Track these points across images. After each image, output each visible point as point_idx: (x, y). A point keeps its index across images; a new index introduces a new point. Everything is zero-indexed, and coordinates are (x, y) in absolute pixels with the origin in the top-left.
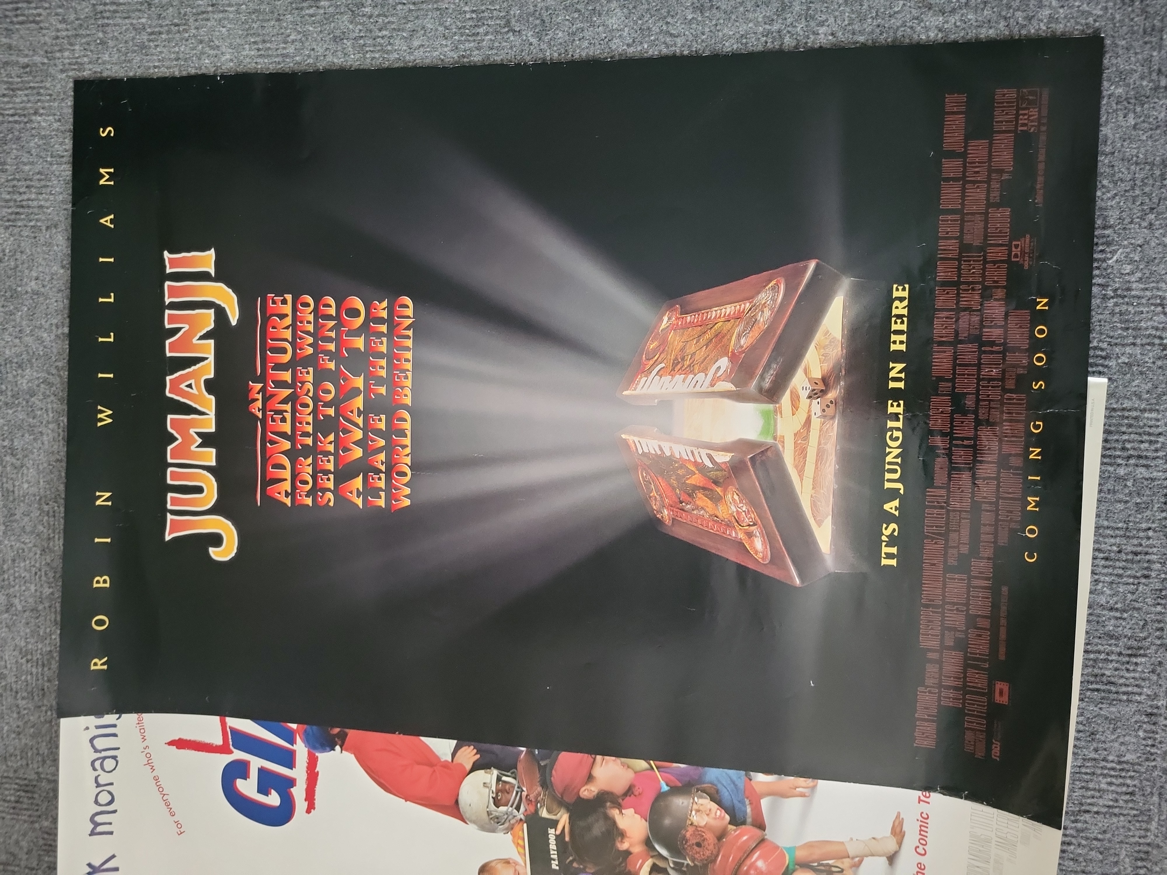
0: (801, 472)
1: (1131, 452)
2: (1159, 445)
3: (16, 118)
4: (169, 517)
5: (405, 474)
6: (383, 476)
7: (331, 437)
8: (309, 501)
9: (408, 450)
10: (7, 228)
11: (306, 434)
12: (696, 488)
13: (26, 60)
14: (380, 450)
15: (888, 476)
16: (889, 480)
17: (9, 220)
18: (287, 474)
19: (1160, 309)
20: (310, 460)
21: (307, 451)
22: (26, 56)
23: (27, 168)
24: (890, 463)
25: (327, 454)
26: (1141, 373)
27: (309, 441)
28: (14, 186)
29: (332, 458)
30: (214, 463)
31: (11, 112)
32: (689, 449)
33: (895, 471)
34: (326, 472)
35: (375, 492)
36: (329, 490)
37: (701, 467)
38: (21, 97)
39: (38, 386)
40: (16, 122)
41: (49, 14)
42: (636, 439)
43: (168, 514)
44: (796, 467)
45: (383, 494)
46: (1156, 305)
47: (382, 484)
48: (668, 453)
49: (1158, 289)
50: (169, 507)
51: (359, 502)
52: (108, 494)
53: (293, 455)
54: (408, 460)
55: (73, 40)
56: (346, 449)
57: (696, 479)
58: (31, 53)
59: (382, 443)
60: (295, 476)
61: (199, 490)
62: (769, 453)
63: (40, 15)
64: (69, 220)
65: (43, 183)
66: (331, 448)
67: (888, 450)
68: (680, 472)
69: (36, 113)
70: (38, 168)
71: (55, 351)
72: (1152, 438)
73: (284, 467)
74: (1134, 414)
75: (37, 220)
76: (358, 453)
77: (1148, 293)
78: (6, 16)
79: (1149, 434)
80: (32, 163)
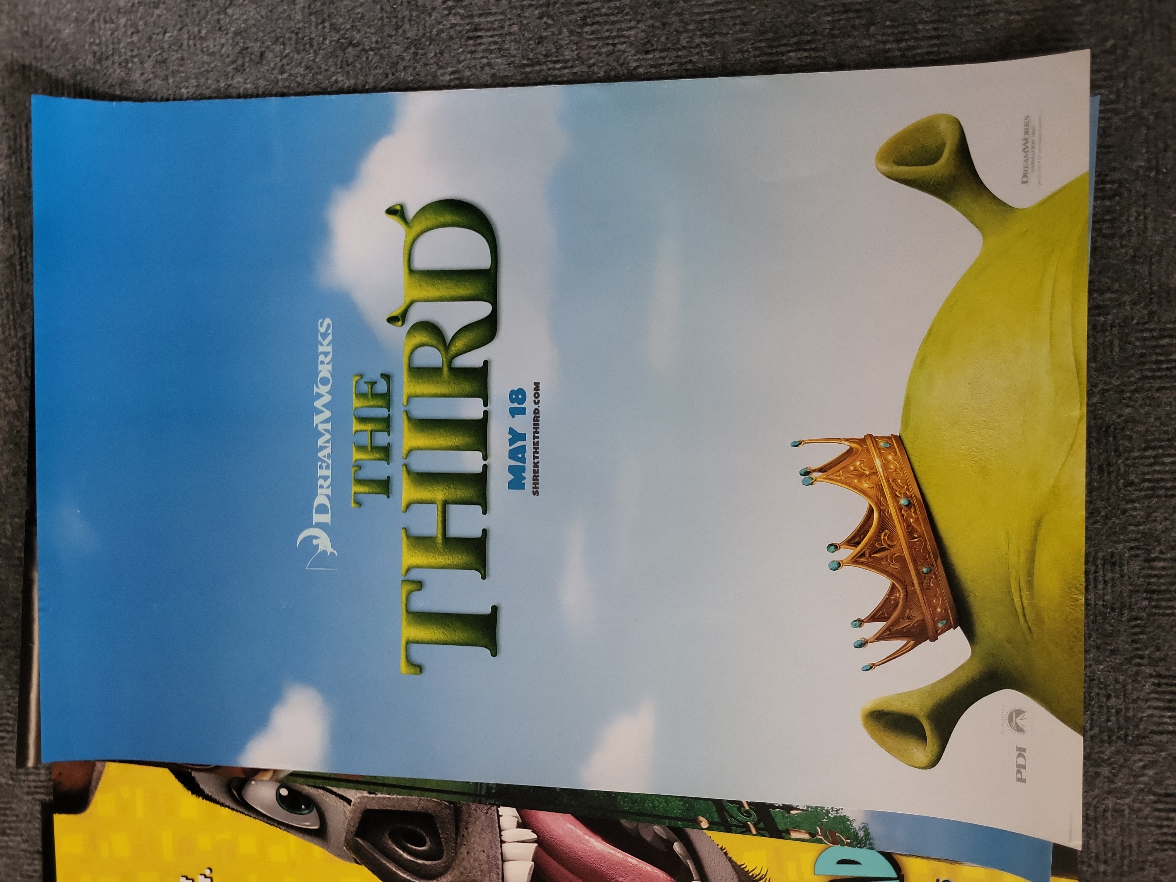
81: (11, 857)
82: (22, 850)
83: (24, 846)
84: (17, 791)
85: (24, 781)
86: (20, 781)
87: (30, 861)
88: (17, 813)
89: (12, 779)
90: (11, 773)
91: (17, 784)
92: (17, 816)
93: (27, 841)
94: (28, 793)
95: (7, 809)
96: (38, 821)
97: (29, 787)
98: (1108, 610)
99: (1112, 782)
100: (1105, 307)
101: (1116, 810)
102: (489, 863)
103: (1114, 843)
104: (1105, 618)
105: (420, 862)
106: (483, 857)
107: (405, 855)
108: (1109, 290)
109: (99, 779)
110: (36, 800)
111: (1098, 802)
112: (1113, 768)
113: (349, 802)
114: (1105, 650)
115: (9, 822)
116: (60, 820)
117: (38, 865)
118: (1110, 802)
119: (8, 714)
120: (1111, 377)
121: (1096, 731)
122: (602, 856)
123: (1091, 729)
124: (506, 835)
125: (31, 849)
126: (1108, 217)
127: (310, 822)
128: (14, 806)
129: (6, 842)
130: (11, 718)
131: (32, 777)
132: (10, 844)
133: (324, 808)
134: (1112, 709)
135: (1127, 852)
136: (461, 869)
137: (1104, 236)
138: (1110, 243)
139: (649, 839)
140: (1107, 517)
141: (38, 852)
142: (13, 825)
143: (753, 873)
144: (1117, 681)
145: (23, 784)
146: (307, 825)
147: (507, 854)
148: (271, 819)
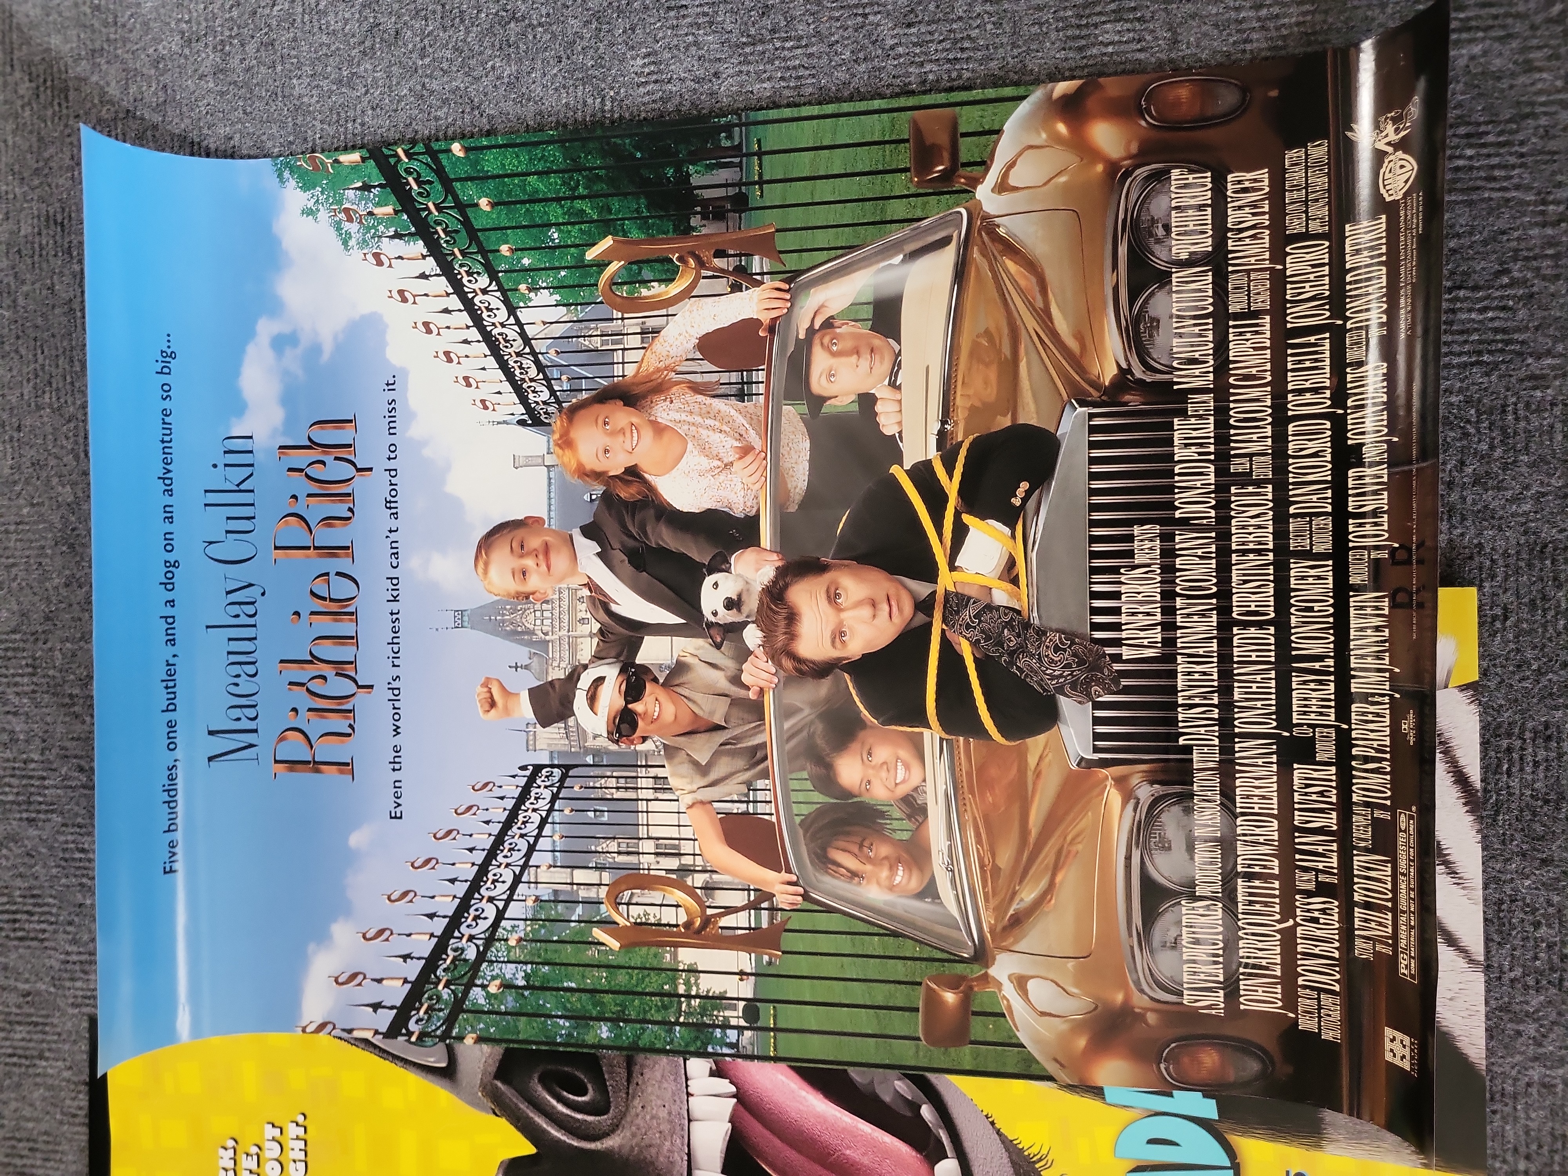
81: (50, 1088)
82: (64, 1080)
83: (67, 1074)
84: (60, 1002)
85: (69, 989)
86: (64, 987)
87: (73, 1095)
88: (59, 1030)
89: (54, 986)
90: (53, 978)
91: (60, 992)
92: (59, 1034)
93: (70, 1068)
94: (74, 1005)
95: (46, 1024)
96: (86, 1042)
97: (75, 997)
98: (1540, 803)
99: (1540, 1045)
100: (1543, 377)
101: (1544, 1085)
102: (671, 1122)
103: (1539, 1130)
104: (1534, 814)
105: (579, 1116)
106: (663, 1113)
107: (560, 1107)
108: (1549, 353)
110: (84, 1014)
111: (1519, 1072)
112: (1541, 1026)
114: (1534, 858)
115: (49, 1042)
117: (83, 1100)
118: (1536, 1073)
119: (51, 900)
120: (1551, 476)
121: (1518, 972)
122: (822, 1118)
123: (1511, 970)
124: (694, 1086)
125: (75, 1079)
126: (1550, 252)
127: (435, 1058)
128: (55, 1021)
129: (45, 1067)
130: (54, 905)
131: (79, 984)
132: (50, 1071)
134: (1543, 941)
135: (1559, 1145)
136: (634, 1128)
137: (1544, 278)
138: (1552, 288)
139: (887, 1098)
140: (1539, 672)
142: (54, 1046)
143: (1030, 1151)
144: (1549, 903)
145: (67, 993)
146: (431, 1062)
147: (696, 1112)
148: (384, 1051)
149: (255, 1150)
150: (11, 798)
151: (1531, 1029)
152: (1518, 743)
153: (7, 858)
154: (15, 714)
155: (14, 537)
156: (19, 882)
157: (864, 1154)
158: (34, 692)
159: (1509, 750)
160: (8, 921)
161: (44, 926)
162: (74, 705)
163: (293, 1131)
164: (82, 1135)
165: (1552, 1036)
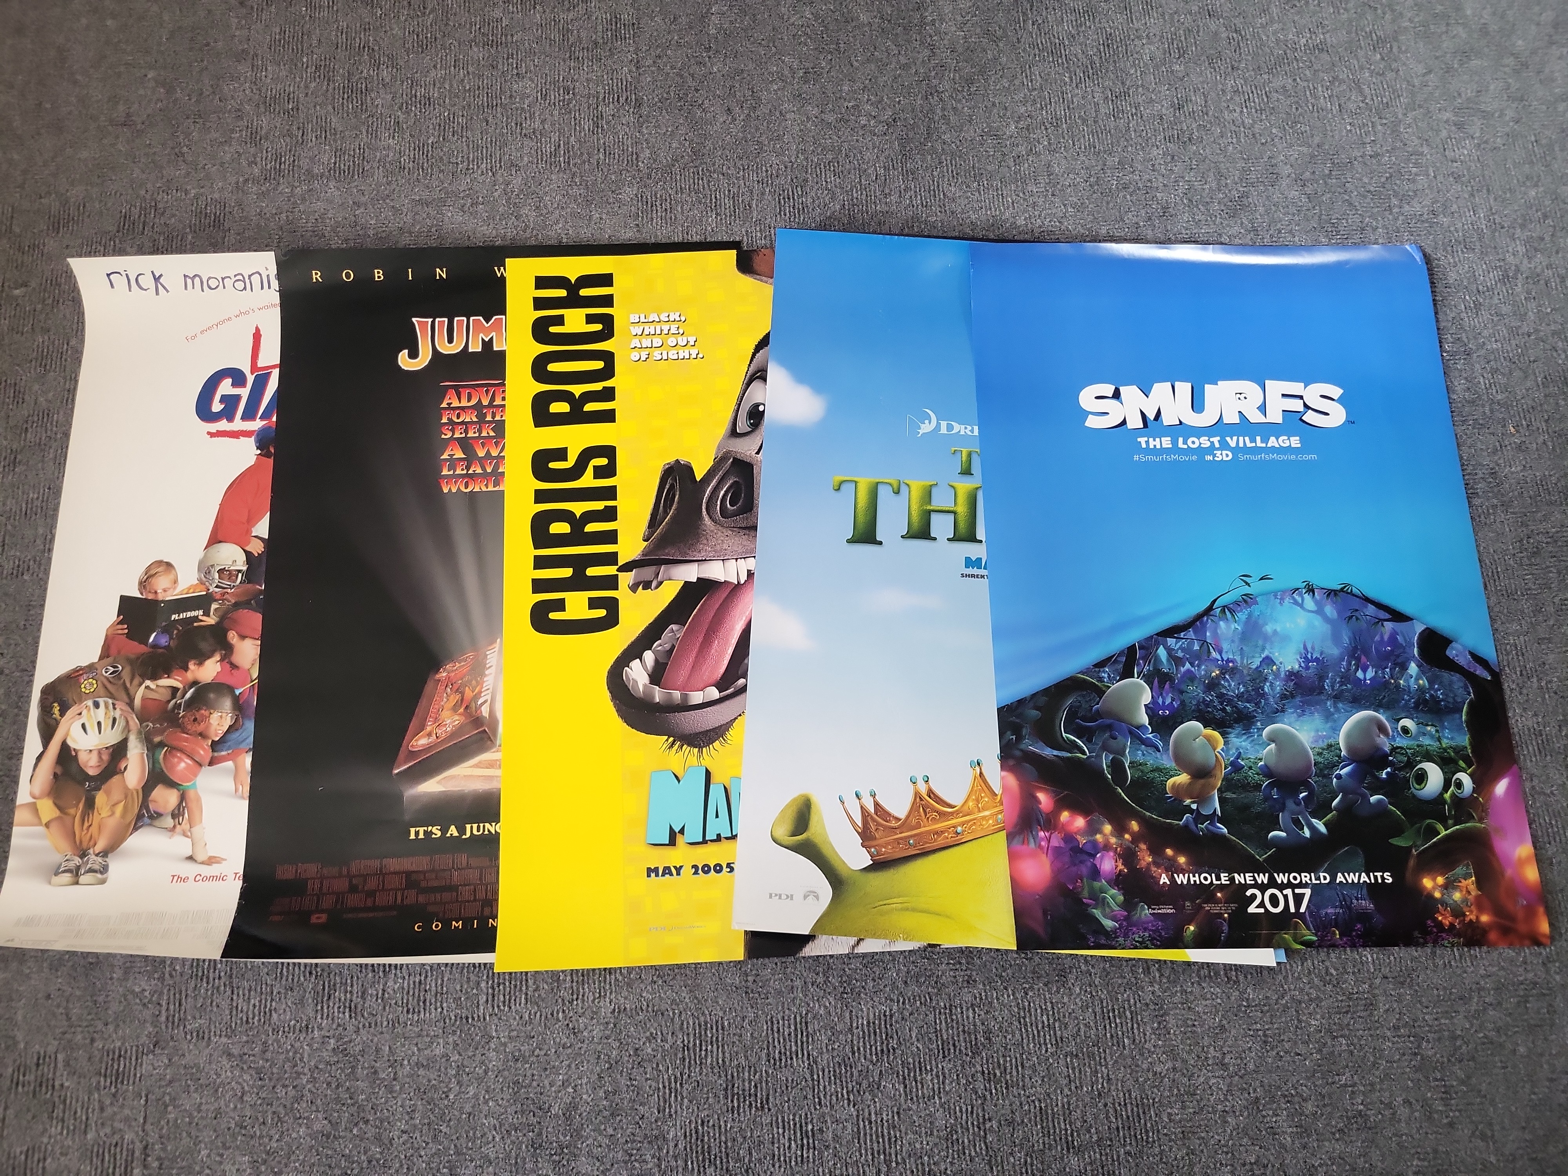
0: (476, 766)
1: (497, 989)
2: (502, 1008)
3: (714, 200)
4: (430, 320)
5: (466, 487)
6: (465, 472)
7: (492, 434)
8: (444, 420)
9: (484, 489)
10: (636, 195)
11: (494, 416)
12: (463, 694)
13: (754, 206)
14: (484, 469)
15: (475, 826)
16: (472, 827)
17: (642, 196)
18: (464, 403)
19: (598, 995)
20: (475, 419)
21: (481, 417)
22: (757, 206)
23: (679, 209)
24: (484, 826)
25: (480, 431)
26: (552, 989)
27: (489, 418)
28: (666, 200)
29: (477, 435)
30: (470, 350)
31: (718, 197)
32: (491, 687)
33: (478, 830)
34: (466, 432)
35: (452, 467)
36: (453, 434)
37: (478, 696)
38: (728, 203)
39: (524, 222)
40: (711, 200)
41: (785, 221)
42: (496, 649)
43: (431, 320)
44: (480, 762)
45: (451, 472)
46: (600, 993)
47: (458, 472)
48: (487, 672)
49: (611, 993)
50: (437, 320)
51: (445, 456)
52: (444, 276)
53: (479, 406)
54: (477, 489)
55: (768, 238)
56: (483, 445)
57: (469, 693)
58: (759, 209)
59: (489, 470)
60: (463, 408)
61: (450, 341)
62: (489, 742)
63: (785, 215)
64: (643, 241)
65: (669, 220)
66: (484, 434)
67: (494, 824)
68: (474, 682)
69: (717, 214)
70: (679, 216)
71: (549, 233)
72: (507, 1002)
73: (469, 401)
74: (524, 988)
75: (642, 217)
76: (481, 453)
77: (608, 987)
78: (784, 191)
79: (510, 1001)
80: (682, 212)
81: (701, 220)
82: (706, 228)
83: (709, 229)
84: (748, 225)
85: (756, 229)
86: (756, 226)
87: (699, 232)
88: (733, 225)
89: (756, 221)
90: (760, 220)
91: (753, 224)
92: (730, 225)
93: (713, 231)
94: (747, 232)
95: (735, 217)
96: (728, 239)
97: (751, 233)
99: (813, 985)
100: (1149, 973)
101: (792, 987)
102: (721, 551)
104: (929, 977)
105: (719, 503)
106: (725, 546)
107: (722, 493)
108: (1161, 975)
109: (762, 281)
110: (743, 237)
113: (758, 453)
116: (731, 255)
117: (696, 239)
118: (798, 983)
120: (1100, 977)
122: (732, 628)
124: (741, 562)
126: (1212, 974)
127: (742, 427)
131: (759, 234)
133: (753, 435)
136: (716, 531)
137: (1198, 971)
138: (1194, 975)
140: (1001, 976)
141: (705, 239)
146: (739, 424)
147: (727, 563)
148: (742, 400)
149: (681, 332)
150: (855, 195)
151: (820, 979)
152: (964, 968)
153: (822, 194)
154: (900, 196)
155: (995, 193)
156: (810, 200)
157: (716, 651)
158: (913, 206)
159: (960, 963)
160: (788, 195)
161: (788, 215)
162: (908, 228)
163: (694, 352)
164: (677, 238)
165: (818, 990)
